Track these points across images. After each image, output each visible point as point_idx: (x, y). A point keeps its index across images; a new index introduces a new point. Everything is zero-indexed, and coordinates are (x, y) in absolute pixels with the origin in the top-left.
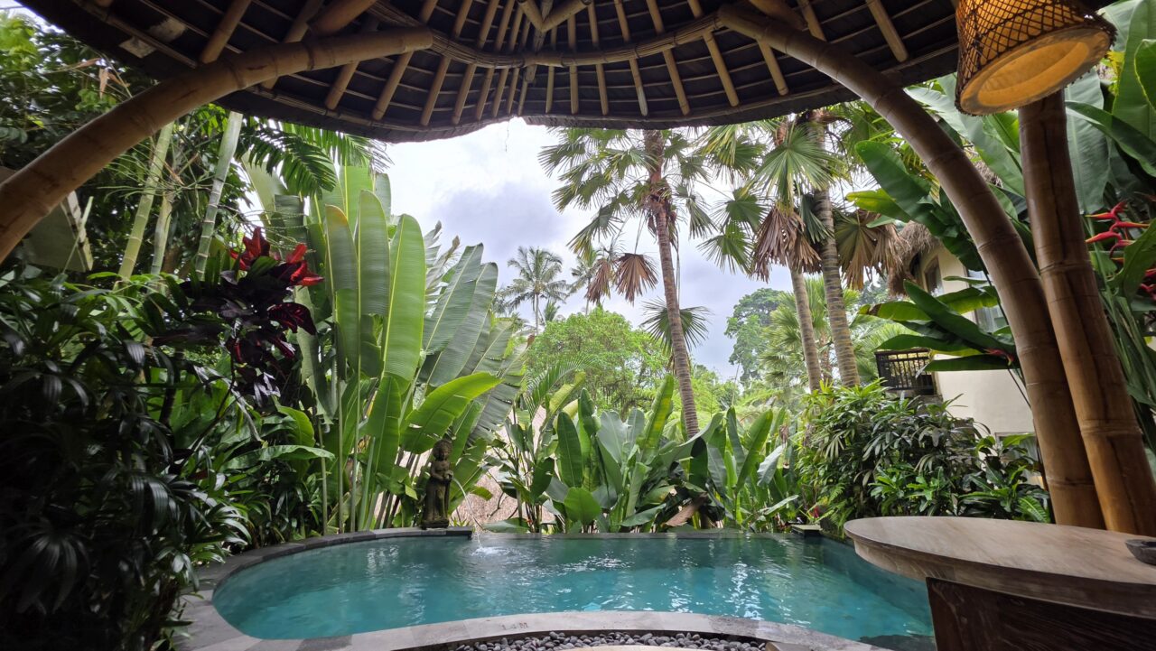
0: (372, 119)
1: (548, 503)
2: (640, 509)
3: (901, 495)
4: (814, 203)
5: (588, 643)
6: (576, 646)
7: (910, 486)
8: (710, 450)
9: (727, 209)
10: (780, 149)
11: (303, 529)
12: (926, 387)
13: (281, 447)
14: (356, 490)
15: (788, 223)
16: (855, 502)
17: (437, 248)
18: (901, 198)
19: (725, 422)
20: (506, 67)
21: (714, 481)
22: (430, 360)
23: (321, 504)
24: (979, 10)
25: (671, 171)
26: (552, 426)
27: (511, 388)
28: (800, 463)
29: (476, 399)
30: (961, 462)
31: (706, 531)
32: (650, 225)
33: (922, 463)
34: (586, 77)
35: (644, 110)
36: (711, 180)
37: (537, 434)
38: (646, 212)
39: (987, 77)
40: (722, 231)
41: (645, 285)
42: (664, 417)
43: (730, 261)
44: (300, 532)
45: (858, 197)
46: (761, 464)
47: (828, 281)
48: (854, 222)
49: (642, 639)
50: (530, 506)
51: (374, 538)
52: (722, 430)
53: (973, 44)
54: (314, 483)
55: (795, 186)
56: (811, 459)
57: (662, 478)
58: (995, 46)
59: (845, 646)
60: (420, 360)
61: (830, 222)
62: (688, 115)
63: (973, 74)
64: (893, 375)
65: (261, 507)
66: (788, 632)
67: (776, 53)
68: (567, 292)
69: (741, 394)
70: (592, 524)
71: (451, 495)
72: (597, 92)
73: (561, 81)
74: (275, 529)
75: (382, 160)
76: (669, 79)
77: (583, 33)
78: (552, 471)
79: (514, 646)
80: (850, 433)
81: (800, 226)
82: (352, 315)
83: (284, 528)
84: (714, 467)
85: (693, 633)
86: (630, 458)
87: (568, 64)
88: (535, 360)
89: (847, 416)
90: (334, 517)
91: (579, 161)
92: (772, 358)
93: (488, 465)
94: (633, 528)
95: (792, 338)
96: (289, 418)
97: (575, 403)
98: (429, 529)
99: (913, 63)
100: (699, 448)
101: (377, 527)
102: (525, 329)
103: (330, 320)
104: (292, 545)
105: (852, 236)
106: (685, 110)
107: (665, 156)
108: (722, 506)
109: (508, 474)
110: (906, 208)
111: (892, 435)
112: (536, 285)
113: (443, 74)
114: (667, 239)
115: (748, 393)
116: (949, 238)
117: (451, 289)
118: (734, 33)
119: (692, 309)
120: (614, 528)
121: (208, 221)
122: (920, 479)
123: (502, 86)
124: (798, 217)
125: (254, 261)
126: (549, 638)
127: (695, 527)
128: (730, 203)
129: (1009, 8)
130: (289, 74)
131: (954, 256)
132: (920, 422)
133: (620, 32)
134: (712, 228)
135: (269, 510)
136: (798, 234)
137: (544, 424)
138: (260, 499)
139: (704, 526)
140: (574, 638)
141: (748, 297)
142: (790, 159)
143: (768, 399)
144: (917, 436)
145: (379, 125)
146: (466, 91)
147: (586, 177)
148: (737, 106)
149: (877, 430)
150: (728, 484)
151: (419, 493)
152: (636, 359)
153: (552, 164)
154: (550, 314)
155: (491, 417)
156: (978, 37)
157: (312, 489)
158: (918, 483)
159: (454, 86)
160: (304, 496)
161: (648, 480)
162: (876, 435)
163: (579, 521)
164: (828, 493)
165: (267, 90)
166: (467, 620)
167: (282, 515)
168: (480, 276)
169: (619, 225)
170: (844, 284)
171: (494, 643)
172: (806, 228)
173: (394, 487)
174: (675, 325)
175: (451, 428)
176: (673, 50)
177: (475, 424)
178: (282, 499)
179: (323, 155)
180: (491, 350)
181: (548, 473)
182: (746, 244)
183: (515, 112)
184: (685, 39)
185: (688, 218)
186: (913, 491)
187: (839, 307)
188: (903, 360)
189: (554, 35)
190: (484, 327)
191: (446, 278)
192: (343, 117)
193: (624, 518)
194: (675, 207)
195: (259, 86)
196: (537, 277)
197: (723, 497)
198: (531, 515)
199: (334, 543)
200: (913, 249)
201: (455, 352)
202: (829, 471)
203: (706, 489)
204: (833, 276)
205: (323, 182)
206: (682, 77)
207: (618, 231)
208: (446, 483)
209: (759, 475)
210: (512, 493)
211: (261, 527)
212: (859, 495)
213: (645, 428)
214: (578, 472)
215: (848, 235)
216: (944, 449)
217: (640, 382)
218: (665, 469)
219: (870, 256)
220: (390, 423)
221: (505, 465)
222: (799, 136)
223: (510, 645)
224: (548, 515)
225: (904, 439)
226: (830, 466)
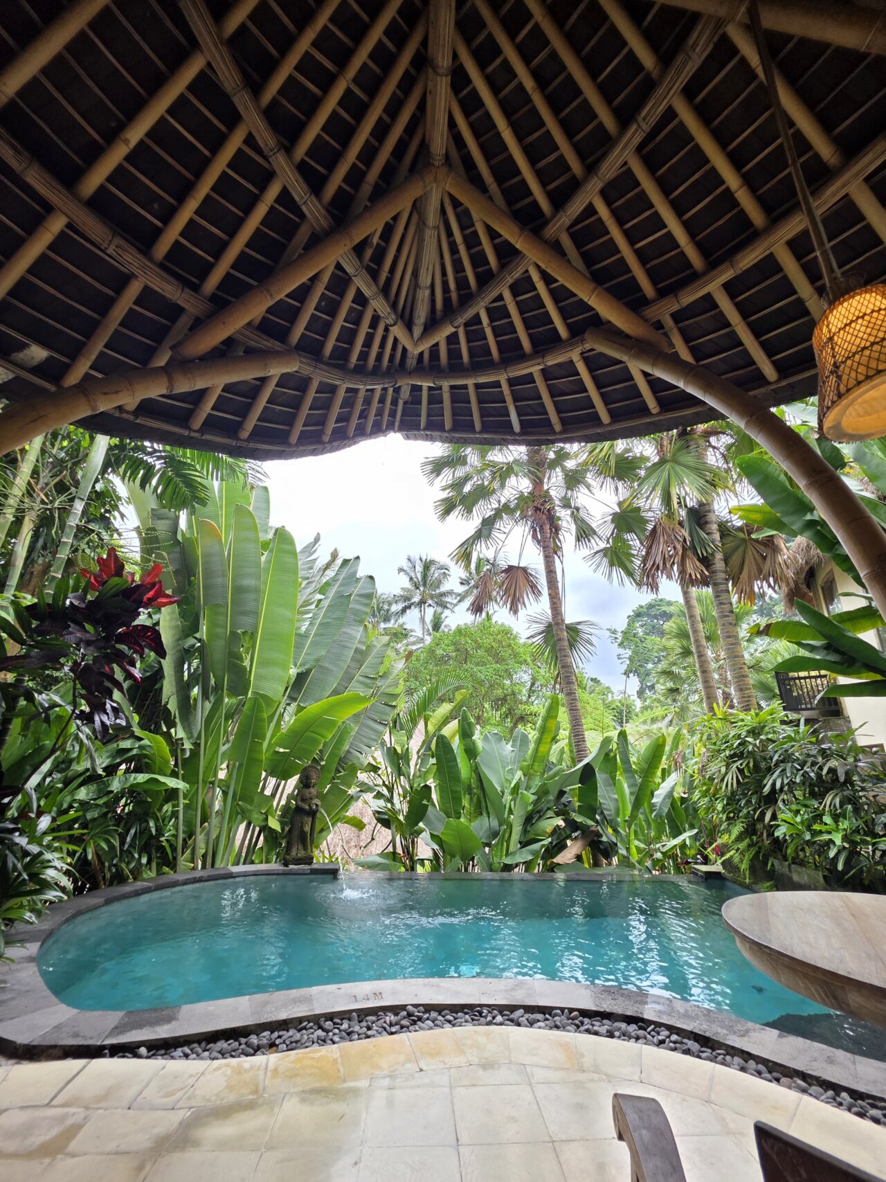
0: (238, 439)
1: (425, 835)
2: (524, 844)
3: (808, 837)
4: (699, 516)
5: (449, 1022)
6: (436, 1025)
7: (816, 827)
8: (600, 777)
9: (613, 521)
10: (662, 462)
11: (154, 865)
12: (832, 709)
13: (133, 775)
14: (214, 820)
15: (673, 537)
16: (758, 842)
17: (316, 559)
18: (785, 514)
19: (615, 746)
20: (378, 387)
21: (605, 812)
22: (301, 678)
23: (176, 836)
24: (836, 338)
25: (554, 483)
26: (430, 749)
27: (387, 708)
28: (696, 795)
29: (348, 719)
30: (872, 799)
31: (599, 871)
32: (535, 537)
33: (828, 799)
34: (459, 395)
35: (517, 427)
36: (594, 491)
37: (414, 758)
38: (529, 523)
39: (849, 405)
40: (608, 542)
41: (529, 599)
42: (549, 740)
43: (617, 573)
44: (150, 869)
45: (743, 510)
46: (656, 793)
47: (717, 597)
48: (741, 535)
49: (512, 1016)
50: (405, 839)
51: (231, 876)
52: (612, 754)
53: (832, 372)
54: (169, 813)
55: (679, 498)
56: (707, 791)
57: (548, 809)
58: (853, 374)
59: (747, 1031)
60: (289, 678)
61: (717, 536)
62: (561, 433)
63: (833, 402)
64: (795, 694)
65: (107, 841)
66: (682, 1011)
67: (646, 374)
68: (455, 602)
69: (638, 710)
70: (473, 859)
71: (318, 827)
72: (470, 410)
73: (435, 399)
74: (123, 865)
75: (258, 475)
76: (540, 398)
77: (454, 354)
78: (430, 799)
79: (364, 1024)
80: (749, 763)
81: (685, 540)
82: (220, 630)
83: (132, 865)
84: (605, 796)
85: (571, 1010)
86: (512, 785)
87: (439, 383)
88: (420, 672)
89: (743, 743)
90: (189, 851)
91: (460, 472)
92: (667, 673)
93: (361, 791)
94: (517, 865)
95: (686, 653)
96: (146, 742)
97: (454, 725)
98: (291, 867)
99: (784, 383)
100: (587, 774)
101: (237, 863)
102: (412, 639)
103: (197, 635)
104: (139, 885)
105: (740, 551)
106: (558, 427)
107: (549, 468)
108: (614, 840)
109: (381, 803)
110: (793, 523)
111: (792, 766)
112: (422, 594)
113: (311, 394)
114: (551, 551)
115: (645, 708)
116: (838, 555)
117: (326, 603)
118: (601, 354)
119: (579, 623)
120: (496, 866)
121: (64, 540)
122: (827, 819)
123: (375, 404)
124: (683, 531)
125: (105, 583)
126: (404, 1013)
127: (586, 865)
128: (615, 515)
129: (865, 336)
130: (152, 396)
131: (846, 574)
132: (823, 752)
133: (490, 354)
134: (598, 540)
135: (117, 844)
136: (684, 549)
137: (422, 747)
138: (107, 832)
139: (596, 864)
140: (434, 1014)
141: (641, 607)
142: (672, 473)
143: (663, 718)
144: (821, 768)
145: (244, 444)
146: (336, 410)
147: (467, 488)
148: (609, 424)
149: (777, 760)
150: (621, 815)
151: (283, 824)
152: (525, 672)
153: (434, 475)
154: (437, 625)
155: (364, 740)
156: (836, 366)
157: (167, 820)
158: (826, 824)
159: (323, 405)
160: (157, 827)
161: (532, 811)
162: (777, 765)
163: (458, 857)
164: (728, 831)
165: (128, 412)
166: (315, 988)
167: (132, 850)
168: (357, 589)
169: (502, 537)
170: (735, 599)
171: (342, 1020)
172: (692, 542)
173: (257, 817)
174: (560, 640)
175: (320, 751)
176: (542, 370)
177: (346, 747)
178: (133, 831)
179: (196, 470)
180: (366, 667)
181: (425, 802)
182: (633, 556)
183: (391, 427)
184: (552, 360)
185: (573, 527)
186: (821, 832)
187: (731, 624)
188: (805, 678)
189: (426, 356)
190: (360, 642)
191: (322, 590)
192: (206, 437)
193: (507, 855)
194: (559, 519)
195: (120, 408)
196: (425, 585)
197: (616, 831)
198: (405, 849)
199: (186, 883)
200: (807, 563)
201: (328, 669)
202: (728, 804)
203: (597, 822)
204: (722, 591)
205: (197, 497)
206: (552, 396)
207: (501, 543)
208: (313, 814)
209: (654, 805)
210: (386, 823)
211: (107, 864)
212: (762, 833)
213: (530, 752)
214: (457, 800)
215: (736, 548)
216: (852, 785)
217: (529, 696)
218: (551, 798)
219: (760, 571)
220: (255, 748)
221: (379, 792)
222: (680, 449)
223: (360, 1022)
224: (425, 849)
225: (806, 772)
226: (729, 799)
